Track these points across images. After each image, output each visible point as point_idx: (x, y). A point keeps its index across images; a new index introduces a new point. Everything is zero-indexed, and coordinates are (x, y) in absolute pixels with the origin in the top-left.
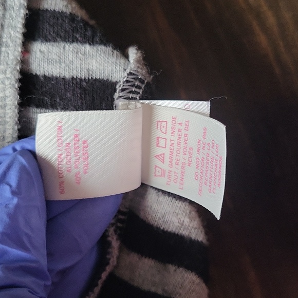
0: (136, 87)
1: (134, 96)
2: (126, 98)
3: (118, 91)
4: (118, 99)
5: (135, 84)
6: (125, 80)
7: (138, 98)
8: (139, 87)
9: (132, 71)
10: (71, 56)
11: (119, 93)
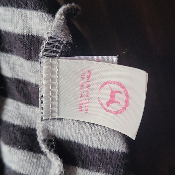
0: (56, 48)
1: (55, 54)
2: (48, 57)
3: (41, 51)
4: (42, 57)
5: (55, 45)
6: (47, 42)
7: (58, 56)
8: (59, 48)
9: (52, 36)
10: (17, 17)
11: (43, 52)
